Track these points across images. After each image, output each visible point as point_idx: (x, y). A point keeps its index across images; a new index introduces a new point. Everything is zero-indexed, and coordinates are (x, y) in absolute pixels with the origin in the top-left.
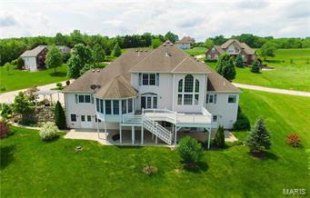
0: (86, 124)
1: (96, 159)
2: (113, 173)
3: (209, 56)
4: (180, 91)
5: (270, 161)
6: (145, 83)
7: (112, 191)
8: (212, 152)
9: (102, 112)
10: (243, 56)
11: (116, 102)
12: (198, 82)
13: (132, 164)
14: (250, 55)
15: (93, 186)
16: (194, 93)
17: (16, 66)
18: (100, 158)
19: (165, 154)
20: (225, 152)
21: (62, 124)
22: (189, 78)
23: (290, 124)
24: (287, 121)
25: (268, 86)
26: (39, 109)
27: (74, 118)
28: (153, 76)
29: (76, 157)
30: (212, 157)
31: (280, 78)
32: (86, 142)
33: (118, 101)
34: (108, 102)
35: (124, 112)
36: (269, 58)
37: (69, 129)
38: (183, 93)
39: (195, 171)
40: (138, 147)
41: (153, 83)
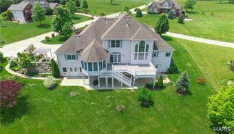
0: (74, 73)
1: (86, 102)
2: (98, 112)
3: (151, 9)
4: (136, 51)
5: (188, 96)
6: (113, 46)
7: (100, 125)
8: (155, 92)
9: (86, 69)
10: (173, 10)
11: (95, 64)
12: (147, 46)
13: (109, 104)
14: (178, 10)
15: (88, 122)
16: (145, 53)
17: (6, 18)
18: (88, 101)
19: (127, 95)
20: (163, 91)
21: (57, 74)
22: (142, 43)
23: (199, 67)
24: (198, 65)
25: (188, 35)
26: (39, 64)
27: (65, 70)
28: (118, 42)
29: (72, 101)
30: (156, 95)
31: (196, 27)
32: (76, 88)
33: (96, 63)
34: (90, 64)
35: (101, 69)
36: (189, 10)
37: (62, 77)
38: (138, 53)
39: (147, 106)
40: (111, 90)
41: (118, 46)
